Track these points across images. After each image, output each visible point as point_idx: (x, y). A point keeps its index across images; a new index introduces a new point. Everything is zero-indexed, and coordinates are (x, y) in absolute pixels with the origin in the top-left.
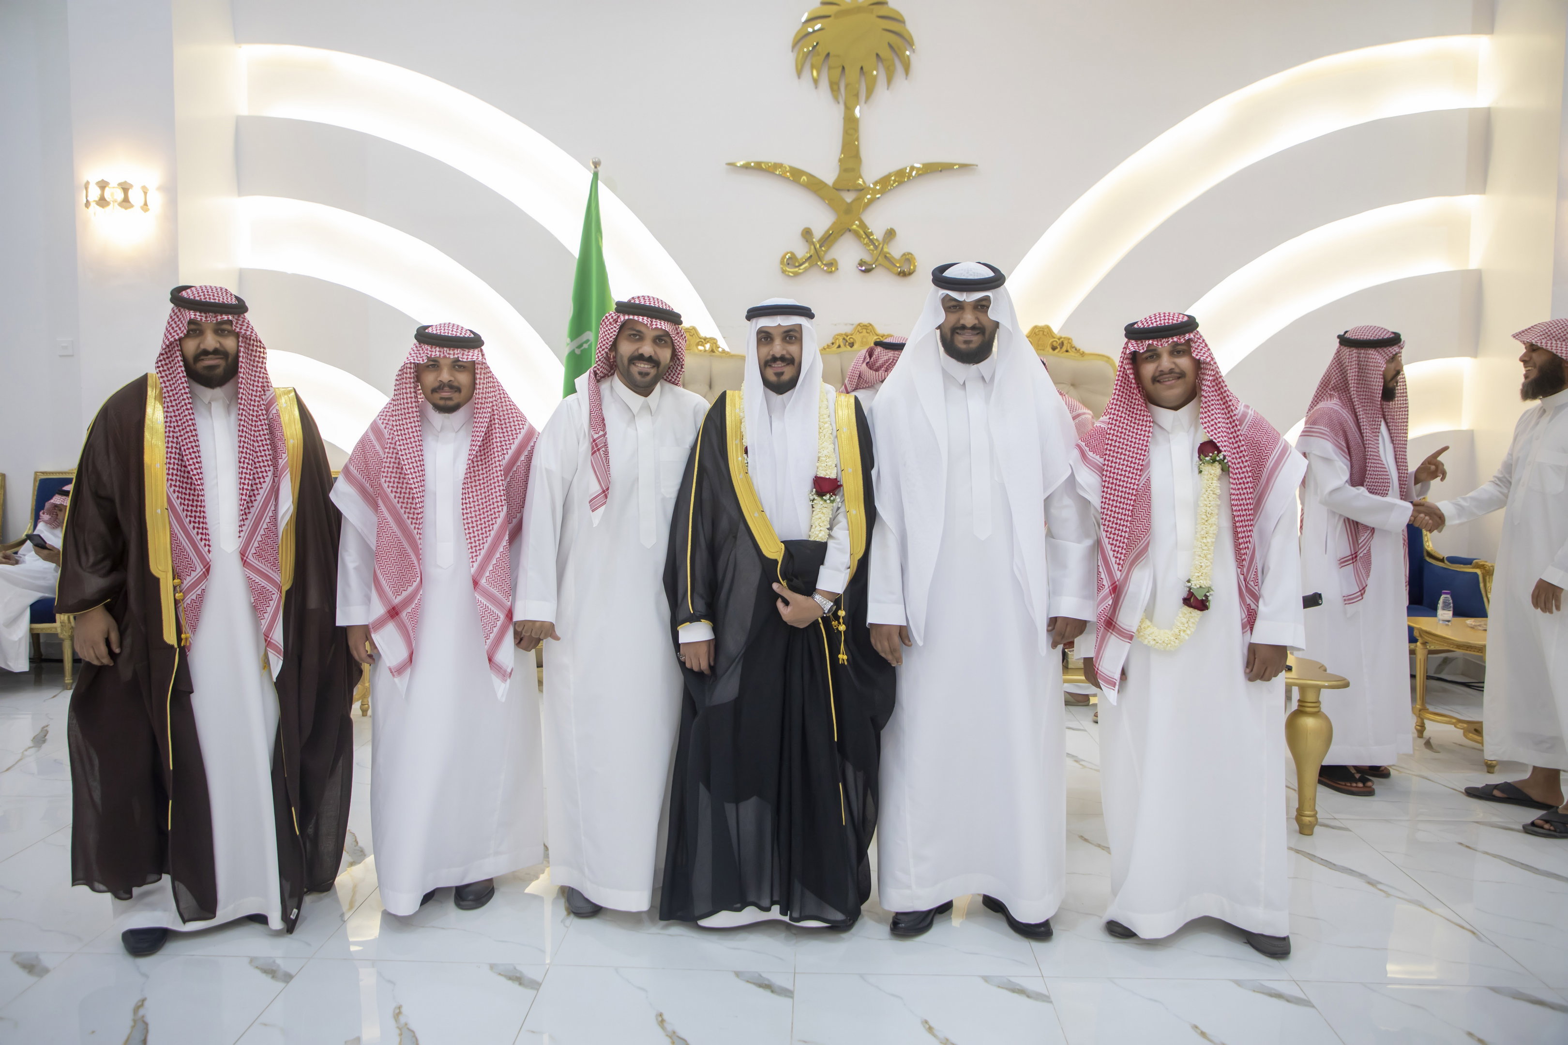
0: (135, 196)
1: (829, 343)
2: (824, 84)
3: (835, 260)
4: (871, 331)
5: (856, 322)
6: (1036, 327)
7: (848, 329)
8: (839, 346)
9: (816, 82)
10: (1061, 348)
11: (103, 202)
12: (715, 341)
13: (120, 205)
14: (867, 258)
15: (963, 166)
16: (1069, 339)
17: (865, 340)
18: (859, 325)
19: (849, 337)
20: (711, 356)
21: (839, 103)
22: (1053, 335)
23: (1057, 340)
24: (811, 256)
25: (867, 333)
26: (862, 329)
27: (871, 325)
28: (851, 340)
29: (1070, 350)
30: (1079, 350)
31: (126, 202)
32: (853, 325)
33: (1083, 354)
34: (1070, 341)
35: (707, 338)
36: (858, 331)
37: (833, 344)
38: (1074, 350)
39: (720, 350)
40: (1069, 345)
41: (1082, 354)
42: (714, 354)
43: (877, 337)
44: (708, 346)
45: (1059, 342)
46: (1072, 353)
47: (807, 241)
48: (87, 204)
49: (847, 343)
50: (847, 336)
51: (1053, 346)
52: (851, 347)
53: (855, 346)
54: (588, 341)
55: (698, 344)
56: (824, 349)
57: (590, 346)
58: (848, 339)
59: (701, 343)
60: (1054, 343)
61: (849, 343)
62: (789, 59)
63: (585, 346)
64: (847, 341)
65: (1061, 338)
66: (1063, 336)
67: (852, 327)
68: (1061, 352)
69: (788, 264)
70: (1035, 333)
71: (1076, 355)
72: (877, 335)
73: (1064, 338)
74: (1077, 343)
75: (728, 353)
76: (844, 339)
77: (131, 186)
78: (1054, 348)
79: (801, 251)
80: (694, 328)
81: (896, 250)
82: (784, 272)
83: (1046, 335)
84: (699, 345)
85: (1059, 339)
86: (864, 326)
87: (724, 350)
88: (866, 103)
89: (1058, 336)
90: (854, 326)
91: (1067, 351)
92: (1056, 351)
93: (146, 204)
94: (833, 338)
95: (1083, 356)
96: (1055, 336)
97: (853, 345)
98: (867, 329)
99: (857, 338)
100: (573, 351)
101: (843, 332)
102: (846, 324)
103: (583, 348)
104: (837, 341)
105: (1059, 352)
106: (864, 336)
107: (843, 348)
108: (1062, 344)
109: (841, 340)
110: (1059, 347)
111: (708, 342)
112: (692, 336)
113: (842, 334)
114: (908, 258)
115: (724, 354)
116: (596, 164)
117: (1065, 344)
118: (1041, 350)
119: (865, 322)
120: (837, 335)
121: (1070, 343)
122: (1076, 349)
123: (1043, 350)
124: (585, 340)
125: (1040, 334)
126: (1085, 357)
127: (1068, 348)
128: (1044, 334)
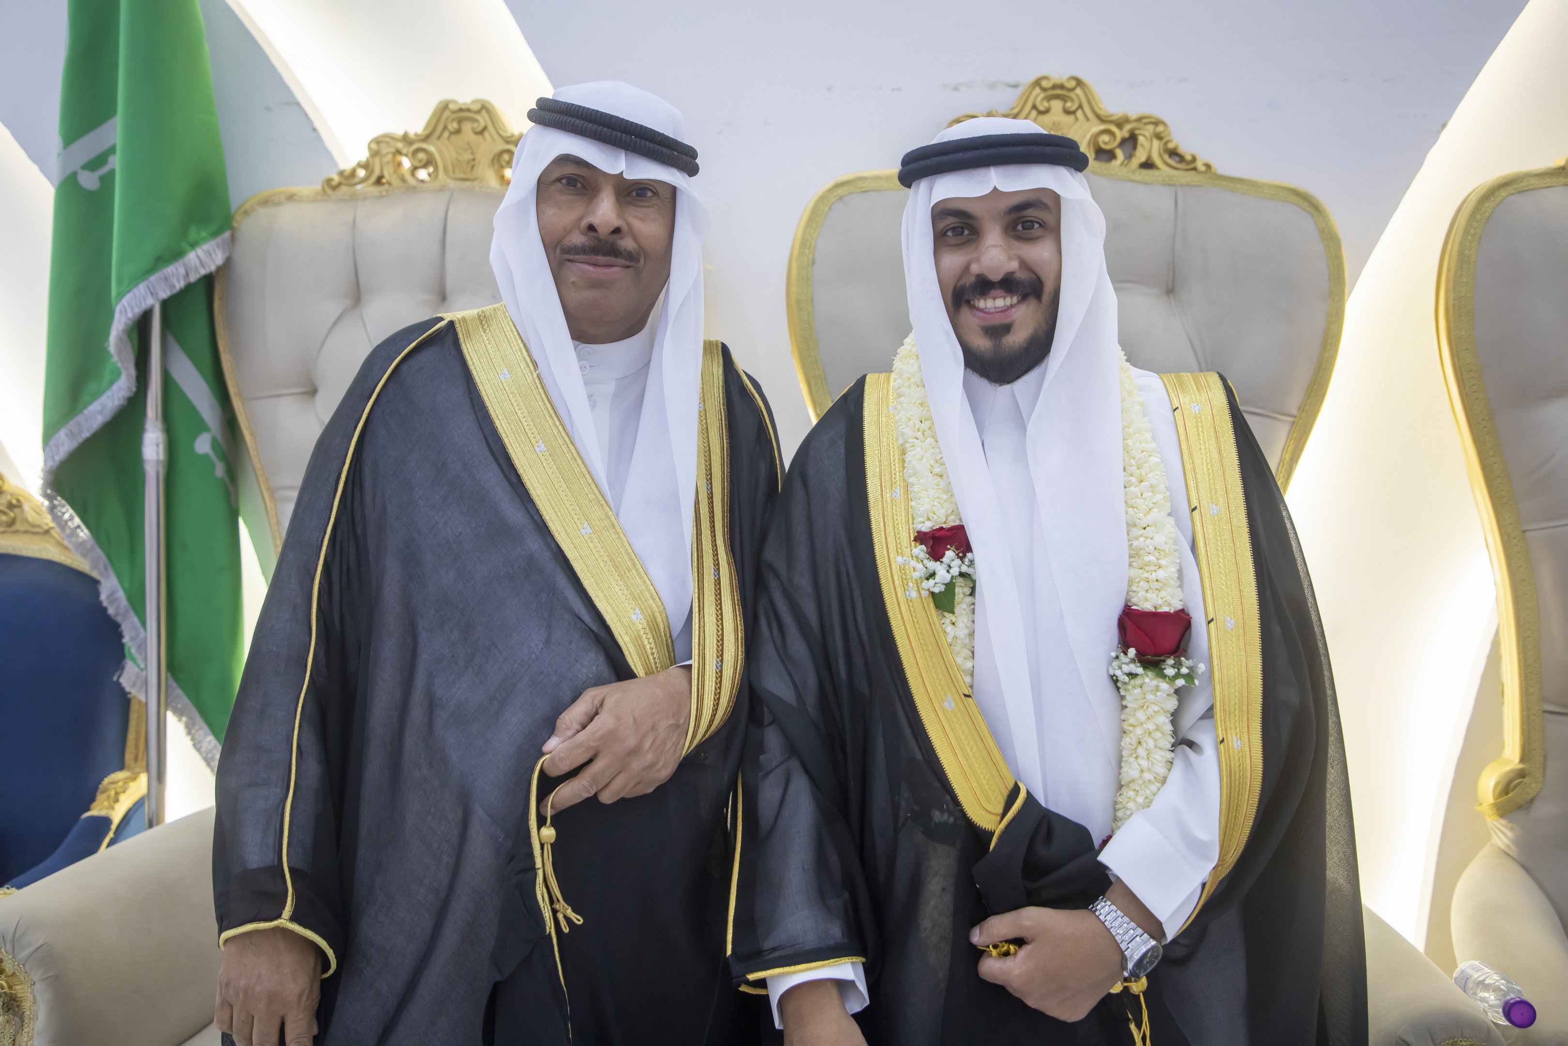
4: (1080, 107)
5: (1029, 78)
18: (1037, 83)
25: (1067, 112)
26: (1049, 98)
27: (1079, 83)
32: (1015, 86)
36: (1034, 107)
43: (1103, 127)
59: (506, 157)
72: (1101, 119)
80: (485, 108)
84: (502, 167)
86: (1054, 87)
90: (1021, 90)
98: (1067, 97)
102: (992, 86)
112: (481, 132)
119: (1059, 74)
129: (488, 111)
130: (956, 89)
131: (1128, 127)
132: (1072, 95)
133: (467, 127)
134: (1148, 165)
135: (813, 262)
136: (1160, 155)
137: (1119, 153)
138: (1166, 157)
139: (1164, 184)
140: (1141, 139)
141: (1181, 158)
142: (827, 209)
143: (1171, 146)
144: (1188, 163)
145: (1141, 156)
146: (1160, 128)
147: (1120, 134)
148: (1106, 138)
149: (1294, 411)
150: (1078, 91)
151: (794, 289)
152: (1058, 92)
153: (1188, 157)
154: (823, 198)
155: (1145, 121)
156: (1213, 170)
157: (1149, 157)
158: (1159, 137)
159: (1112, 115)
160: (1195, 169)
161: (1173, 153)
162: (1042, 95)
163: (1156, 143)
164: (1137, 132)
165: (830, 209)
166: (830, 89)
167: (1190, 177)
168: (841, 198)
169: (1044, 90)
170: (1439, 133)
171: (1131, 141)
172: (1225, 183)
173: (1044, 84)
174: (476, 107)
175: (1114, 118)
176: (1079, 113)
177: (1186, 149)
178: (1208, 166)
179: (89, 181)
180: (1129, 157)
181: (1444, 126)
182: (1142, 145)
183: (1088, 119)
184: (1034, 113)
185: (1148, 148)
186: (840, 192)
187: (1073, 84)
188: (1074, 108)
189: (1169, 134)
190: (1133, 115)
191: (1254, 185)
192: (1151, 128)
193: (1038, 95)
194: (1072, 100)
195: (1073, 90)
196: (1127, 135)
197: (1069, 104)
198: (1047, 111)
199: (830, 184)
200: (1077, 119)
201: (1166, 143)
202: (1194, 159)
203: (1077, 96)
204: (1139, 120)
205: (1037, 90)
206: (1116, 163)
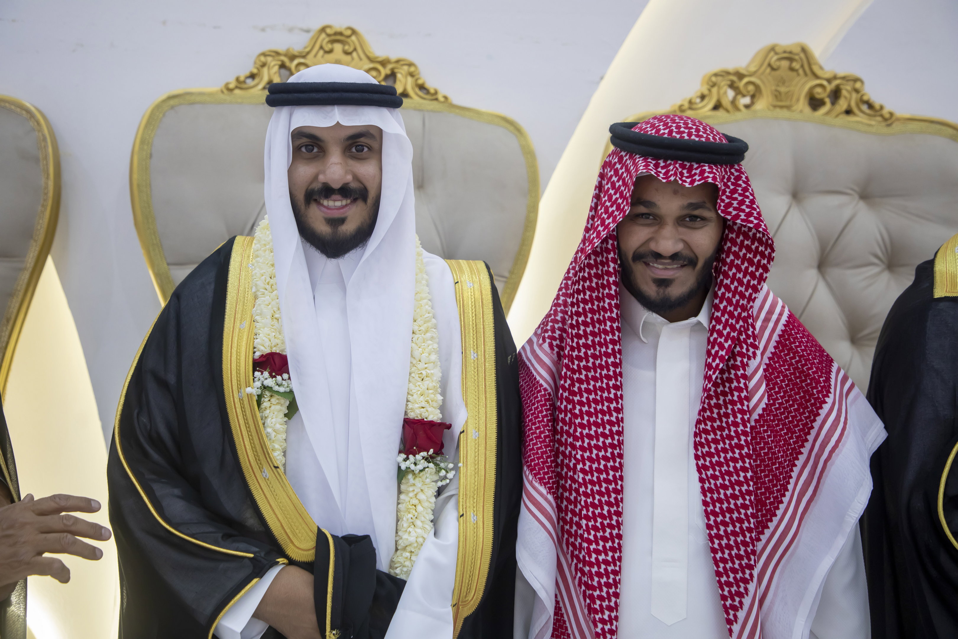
1: (243, 74)
4: (355, 49)
5: (317, 26)
6: (773, 49)
7: (296, 43)
10: (833, 103)
16: (856, 80)
18: (323, 30)
19: (296, 62)
22: (816, 69)
23: (825, 83)
25: (346, 53)
26: (332, 42)
27: (354, 32)
29: (855, 110)
30: (882, 108)
32: (308, 31)
33: (889, 120)
34: (858, 85)
36: (321, 48)
37: (252, 76)
38: (865, 108)
40: (854, 95)
41: (885, 120)
43: (372, 65)
45: (830, 87)
46: (860, 118)
50: (292, 59)
51: (812, 98)
56: (230, 90)
58: (293, 65)
60: (818, 91)
65: (835, 78)
66: (841, 73)
67: (306, 36)
68: (834, 113)
70: (769, 65)
71: (873, 123)
72: (371, 60)
73: (843, 78)
76: (283, 66)
78: (815, 104)
83: (796, 71)
85: (829, 81)
86: (336, 34)
89: (827, 76)
90: (311, 34)
91: (848, 112)
92: (823, 110)
94: (255, 63)
95: (889, 125)
96: (818, 71)
98: (343, 43)
101: (282, 49)
102: (291, 30)
104: (265, 70)
105: (827, 113)
108: (836, 94)
109: (276, 68)
110: (828, 100)
113: (278, 53)
117: (844, 93)
118: (781, 107)
119: (339, 23)
120: (264, 54)
121: (857, 91)
122: (873, 107)
123: (788, 107)
125: (785, 64)
126: (897, 127)
127: (853, 104)
128: (792, 69)
130: (263, 30)
131: (390, 66)
132: (349, 40)
135: (151, 156)
136: (413, 89)
138: (417, 90)
139: (416, 109)
140: (399, 76)
141: (427, 92)
142: (161, 115)
143: (420, 82)
144: (433, 95)
146: (412, 69)
147: (384, 71)
149: (506, 274)
150: (354, 38)
151: (135, 176)
152: (338, 37)
153: (432, 91)
154: (158, 107)
155: (402, 63)
156: (449, 100)
157: (405, 90)
158: (412, 75)
159: (377, 58)
160: (436, 99)
161: (422, 87)
162: (327, 39)
163: (410, 80)
164: (396, 70)
165: (164, 115)
166: (164, 23)
167: (434, 105)
168: (172, 107)
169: (329, 35)
170: (598, 83)
171: (392, 77)
172: (457, 111)
173: (329, 31)
175: (380, 59)
176: (355, 54)
177: (431, 85)
178: (446, 98)
181: (602, 78)
182: (400, 81)
183: (361, 59)
184: (321, 52)
185: (404, 82)
186: (172, 102)
187: (349, 32)
188: (351, 50)
189: (419, 74)
190: (393, 58)
191: (478, 113)
192: (406, 68)
193: (324, 39)
194: (349, 45)
195: (349, 37)
196: (389, 72)
197: (347, 47)
198: (331, 51)
199: (164, 97)
200: (353, 59)
201: (417, 80)
202: (436, 93)
203: (353, 42)
204: (398, 61)
205: (323, 36)
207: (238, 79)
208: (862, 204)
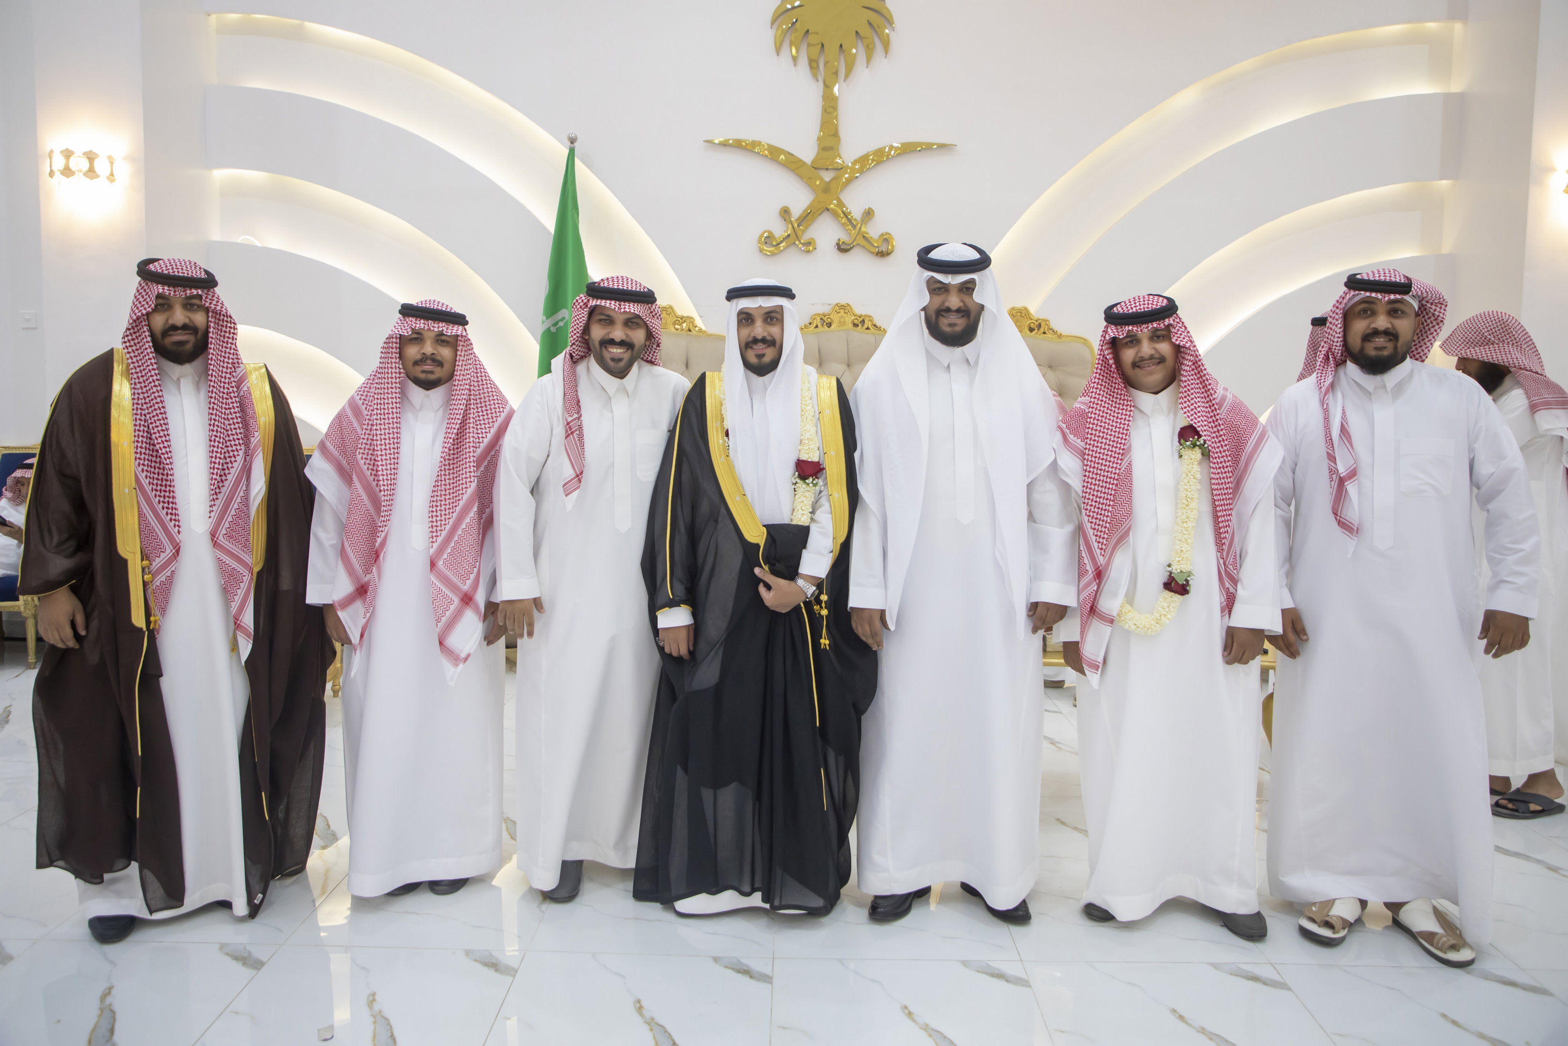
0: (101, 166)
1: (807, 322)
2: (804, 61)
3: (813, 239)
4: (849, 311)
5: (833, 303)
6: (1015, 307)
7: (826, 309)
8: (817, 327)
9: (795, 59)
10: (1038, 330)
11: (67, 172)
12: (692, 320)
13: (85, 174)
14: (844, 238)
15: (942, 146)
16: (1047, 321)
17: (842, 320)
18: (837, 304)
20: (687, 335)
21: (818, 81)
23: (1034, 322)
24: (789, 235)
25: (845, 313)
26: (840, 309)
27: (848, 305)
28: (829, 320)
29: (1047, 332)
30: (1057, 331)
31: (91, 173)
33: (1060, 336)
34: (1047, 323)
35: (684, 317)
36: (836, 311)
37: (810, 324)
38: (1051, 332)
39: (697, 329)
40: (1046, 326)
41: (1058, 336)
42: (691, 333)
44: (684, 325)
45: (1036, 323)
46: (1049, 335)
47: (785, 220)
48: (52, 174)
49: (825, 324)
50: (825, 316)
51: (1030, 327)
52: (829, 327)
53: (833, 327)
54: (563, 319)
55: (674, 324)
57: (566, 324)
58: (825, 319)
59: (677, 322)
60: (1032, 324)
61: (827, 323)
62: (768, 36)
63: (561, 324)
64: (824, 322)
65: (1039, 319)
66: (1041, 318)
67: (830, 307)
68: (1039, 334)
69: (766, 243)
71: (1053, 337)
72: (855, 316)
73: (1042, 320)
74: (1054, 325)
75: (705, 332)
76: (821, 319)
77: (97, 156)
78: (1031, 330)
79: (779, 230)
81: (874, 231)
82: (761, 251)
83: (1024, 316)
85: (1036, 321)
86: (841, 307)
87: (700, 330)
88: (845, 81)
89: (1036, 319)
90: (832, 306)
91: (1044, 333)
92: (1034, 332)
93: (112, 174)
94: (811, 318)
95: (1060, 338)
96: (1032, 317)
97: (831, 326)
98: (844, 309)
99: (835, 318)
100: (550, 328)
101: (821, 312)
102: (824, 304)
103: (558, 326)
104: (815, 321)
105: (1036, 333)
106: (842, 317)
107: (820, 328)
108: (1039, 326)
109: (819, 320)
110: (1036, 328)
111: (685, 321)
113: (820, 314)
114: (886, 239)
115: (701, 333)
116: (572, 141)
117: (1042, 325)
119: (843, 303)
120: (815, 315)
121: (1048, 325)
122: (1053, 331)
124: (560, 317)
125: (1019, 314)
126: (1063, 339)
127: (1046, 330)
128: (1021, 316)
129: (672, 308)
130: (813, 305)
131: (862, 318)
133: (664, 312)
134: (868, 329)
136: (871, 326)
137: (860, 325)
138: (873, 326)
139: (872, 334)
140: (866, 321)
141: (877, 327)
143: (874, 322)
145: (866, 326)
146: (871, 317)
147: (860, 320)
148: (856, 321)
150: (848, 307)
155: (867, 316)
157: (868, 326)
158: (871, 319)
159: (857, 314)
161: (875, 325)
163: (870, 322)
164: (866, 319)
171: (863, 322)
173: (839, 305)
174: (668, 307)
177: (879, 324)
178: (884, 329)
179: (553, 329)
180: (863, 326)
182: (866, 323)
183: (851, 315)
184: (835, 313)
185: (868, 324)
187: (846, 306)
188: (847, 312)
189: (874, 320)
190: (863, 314)
193: (837, 308)
194: (847, 310)
196: (862, 320)
198: (839, 312)
200: (848, 315)
201: (872, 322)
204: (865, 316)
205: (836, 306)
206: (859, 328)
207: (805, 325)
208: (1049, 369)
